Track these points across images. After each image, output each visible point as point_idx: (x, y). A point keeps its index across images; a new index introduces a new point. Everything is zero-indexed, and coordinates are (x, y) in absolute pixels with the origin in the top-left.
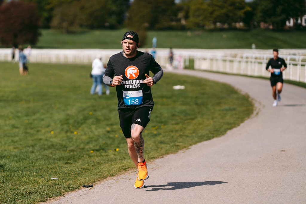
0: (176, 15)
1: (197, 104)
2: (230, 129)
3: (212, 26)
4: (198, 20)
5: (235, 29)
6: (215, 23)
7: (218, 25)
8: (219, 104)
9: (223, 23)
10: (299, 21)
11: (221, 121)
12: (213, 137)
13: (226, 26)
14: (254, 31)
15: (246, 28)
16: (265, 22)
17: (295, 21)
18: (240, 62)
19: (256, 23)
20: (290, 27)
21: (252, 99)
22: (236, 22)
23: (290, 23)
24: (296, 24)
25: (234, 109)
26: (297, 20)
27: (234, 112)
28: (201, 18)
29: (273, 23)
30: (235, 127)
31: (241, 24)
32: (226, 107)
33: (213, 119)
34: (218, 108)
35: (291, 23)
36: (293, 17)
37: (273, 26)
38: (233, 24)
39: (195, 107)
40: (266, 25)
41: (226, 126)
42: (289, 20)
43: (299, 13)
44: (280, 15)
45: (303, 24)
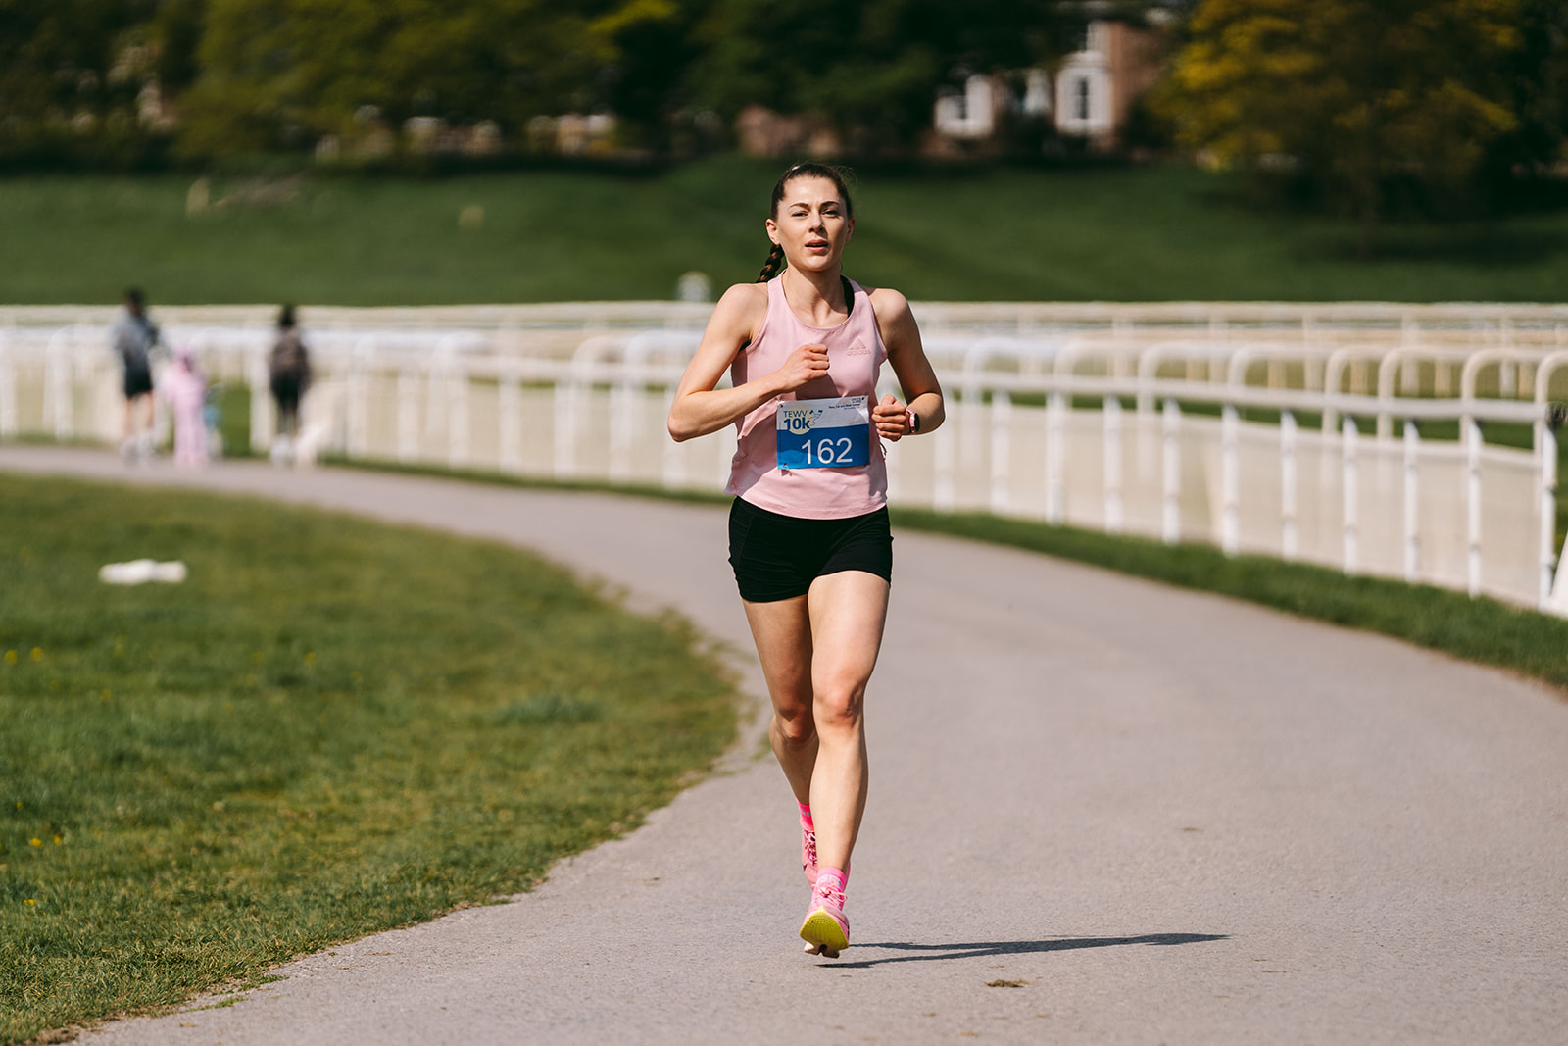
0: (98, 59)
1: (289, 682)
2: (572, 848)
3: (375, 145)
4: (273, 94)
5: (551, 162)
6: (396, 116)
7: (422, 127)
8: (464, 681)
9: (456, 114)
10: (1034, 101)
11: (494, 793)
12: (448, 905)
13: (481, 138)
14: (698, 178)
15: (636, 154)
16: (780, 104)
17: (1004, 96)
18: (603, 387)
19: (706, 118)
20: (966, 143)
21: (720, 646)
22: (557, 111)
23: (963, 116)
24: (1009, 121)
25: (588, 715)
26: (1020, 90)
27: (591, 732)
28: (290, 82)
29: (839, 119)
30: (606, 835)
31: (599, 123)
32: (525, 698)
33: (426, 783)
34: (462, 707)
35: (970, 113)
36: (985, 69)
37: (843, 137)
38: (537, 125)
39: (278, 698)
40: (789, 130)
41: (534, 832)
42: (959, 89)
43: (1035, 39)
44: (886, 55)
45: (1067, 120)
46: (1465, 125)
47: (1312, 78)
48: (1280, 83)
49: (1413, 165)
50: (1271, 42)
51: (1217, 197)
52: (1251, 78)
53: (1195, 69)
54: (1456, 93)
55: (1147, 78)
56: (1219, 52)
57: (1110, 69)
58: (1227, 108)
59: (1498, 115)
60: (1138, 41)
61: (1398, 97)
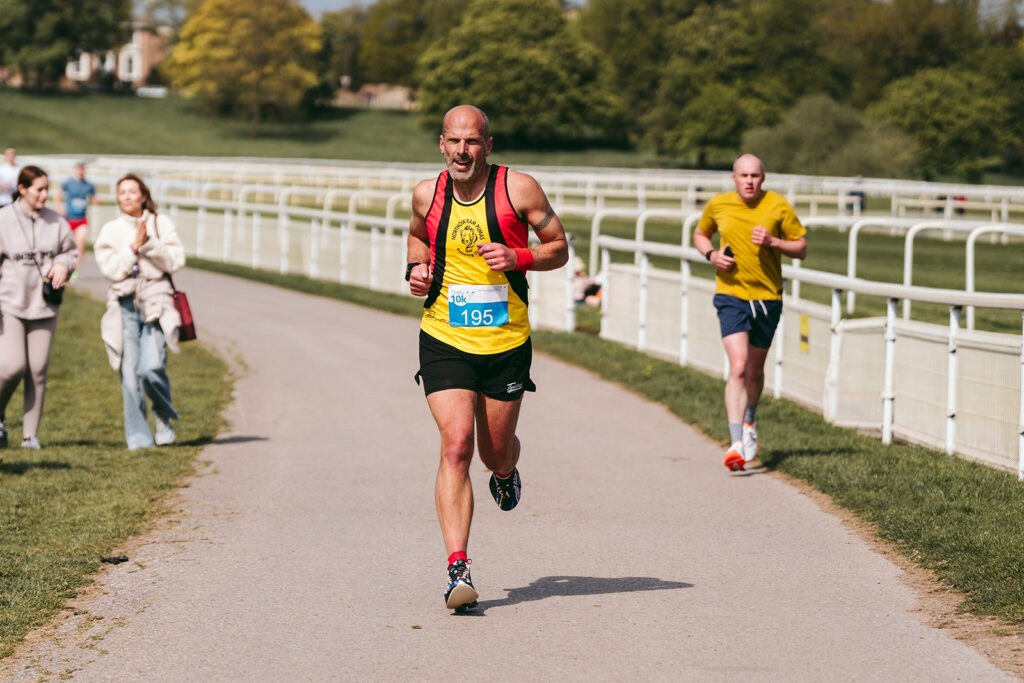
10: (109, 65)
17: (96, 62)
20: (78, 84)
23: (78, 69)
24: (97, 74)
26: (103, 60)
29: (25, 70)
35: (81, 69)
36: (89, 50)
37: (24, 77)
42: (76, 58)
43: (111, 37)
44: (48, 42)
45: (123, 75)
46: (296, 83)
47: (232, 60)
48: (218, 62)
49: (273, 98)
50: (214, 44)
51: (189, 109)
52: (206, 59)
53: (181, 54)
54: (293, 69)
55: (158, 58)
56: (191, 47)
57: (142, 51)
58: (195, 71)
59: (311, 79)
60: (156, 41)
61: (268, 69)
